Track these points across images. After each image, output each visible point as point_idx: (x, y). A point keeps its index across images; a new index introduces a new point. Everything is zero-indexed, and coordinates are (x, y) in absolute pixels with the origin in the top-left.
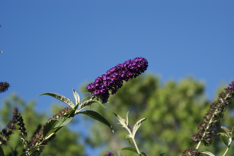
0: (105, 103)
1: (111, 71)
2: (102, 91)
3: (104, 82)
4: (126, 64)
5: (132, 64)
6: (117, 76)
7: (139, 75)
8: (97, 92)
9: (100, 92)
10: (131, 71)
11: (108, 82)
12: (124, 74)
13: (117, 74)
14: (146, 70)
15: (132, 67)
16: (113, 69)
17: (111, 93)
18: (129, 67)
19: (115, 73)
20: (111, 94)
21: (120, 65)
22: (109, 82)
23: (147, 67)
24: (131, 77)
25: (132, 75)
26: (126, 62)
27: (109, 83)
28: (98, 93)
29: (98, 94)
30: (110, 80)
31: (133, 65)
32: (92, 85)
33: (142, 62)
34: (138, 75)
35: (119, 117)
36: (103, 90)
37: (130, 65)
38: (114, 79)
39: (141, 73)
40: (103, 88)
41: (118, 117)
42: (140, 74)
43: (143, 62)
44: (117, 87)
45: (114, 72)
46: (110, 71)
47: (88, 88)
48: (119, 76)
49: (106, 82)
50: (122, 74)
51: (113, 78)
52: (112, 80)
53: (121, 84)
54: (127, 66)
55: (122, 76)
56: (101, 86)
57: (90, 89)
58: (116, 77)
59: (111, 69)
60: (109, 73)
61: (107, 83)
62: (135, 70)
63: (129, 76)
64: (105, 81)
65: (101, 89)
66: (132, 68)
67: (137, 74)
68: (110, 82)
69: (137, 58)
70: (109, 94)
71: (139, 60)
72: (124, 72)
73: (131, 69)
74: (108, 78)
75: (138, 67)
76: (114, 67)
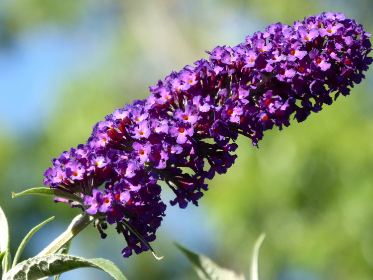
0: (138, 251)
1: (177, 86)
2: (125, 197)
3: (136, 147)
4: (257, 51)
5: (288, 51)
6: (205, 119)
7: (324, 106)
8: (100, 201)
9: (116, 203)
10: (282, 89)
11: (161, 148)
12: (246, 107)
13: (205, 108)
14: (358, 82)
15: (289, 68)
16: (185, 77)
17: (173, 196)
18: (269, 68)
19: (196, 100)
20: (173, 203)
21: (223, 55)
22: (165, 146)
23: (366, 69)
24: (282, 119)
25: (284, 108)
26: (254, 39)
27: (164, 155)
28: (106, 207)
29: (108, 213)
30: (172, 141)
31: (292, 59)
32: (76, 163)
33: (339, 46)
34: (317, 108)
35: (209, 270)
36: (132, 193)
37: (278, 59)
38: (191, 132)
39: (332, 95)
40: (134, 181)
41: (204, 270)
42: (329, 101)
43: (342, 42)
44: (207, 167)
45: (192, 92)
46: (170, 86)
47: (57, 180)
48: (218, 114)
49: (147, 148)
50: (232, 105)
51: (188, 126)
52: (182, 137)
53: (226, 150)
54: (261, 60)
55: (235, 117)
56: (124, 166)
57: (66, 183)
58: (199, 122)
59: (175, 75)
60: (165, 96)
61: (155, 157)
62: (300, 85)
63: (270, 116)
64: (143, 141)
65: (123, 187)
66: (290, 73)
67: (313, 101)
68: (169, 150)
69: (312, 20)
70: (163, 207)
71: (324, 32)
72: (243, 94)
73: (280, 78)
74: (162, 127)
75: (318, 72)
76: (193, 67)
